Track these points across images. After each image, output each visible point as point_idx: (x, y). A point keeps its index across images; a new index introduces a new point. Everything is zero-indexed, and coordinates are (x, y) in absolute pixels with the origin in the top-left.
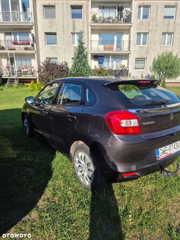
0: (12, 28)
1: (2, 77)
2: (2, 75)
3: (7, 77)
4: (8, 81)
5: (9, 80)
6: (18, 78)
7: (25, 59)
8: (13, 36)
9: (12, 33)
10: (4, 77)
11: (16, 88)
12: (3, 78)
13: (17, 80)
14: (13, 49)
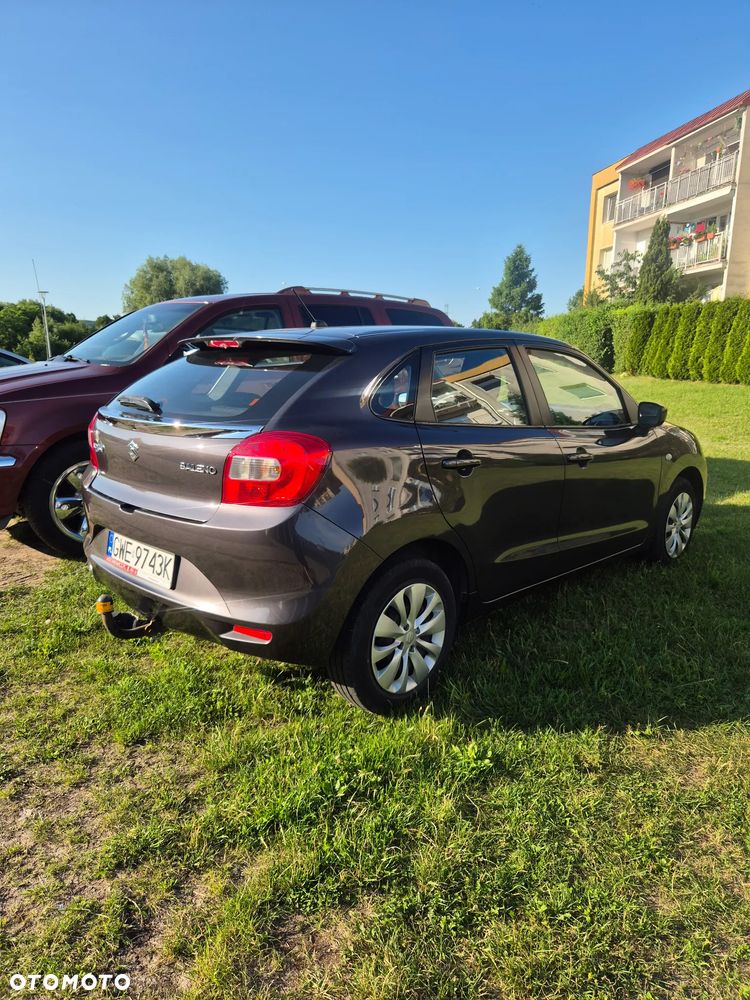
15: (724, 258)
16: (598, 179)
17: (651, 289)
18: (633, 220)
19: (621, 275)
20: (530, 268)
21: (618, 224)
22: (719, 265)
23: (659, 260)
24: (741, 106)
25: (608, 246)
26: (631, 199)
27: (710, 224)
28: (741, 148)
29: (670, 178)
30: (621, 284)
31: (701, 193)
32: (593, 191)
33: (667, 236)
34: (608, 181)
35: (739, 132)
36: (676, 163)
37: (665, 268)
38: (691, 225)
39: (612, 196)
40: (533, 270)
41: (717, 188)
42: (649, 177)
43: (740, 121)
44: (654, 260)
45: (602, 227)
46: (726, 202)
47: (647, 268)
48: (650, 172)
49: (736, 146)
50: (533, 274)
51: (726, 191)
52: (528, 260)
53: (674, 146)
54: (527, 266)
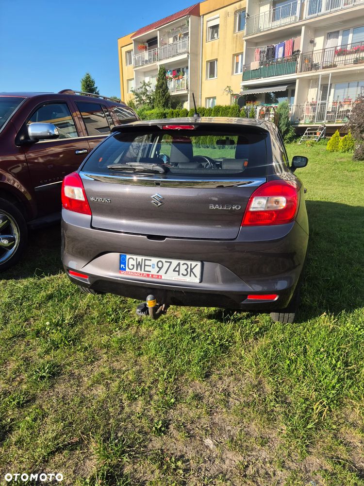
0: (342, 20)
1: (298, 124)
2: (300, 120)
3: (307, 124)
4: (306, 132)
5: (309, 130)
6: (325, 127)
7: (347, 85)
8: (340, 38)
9: (341, 32)
10: (302, 124)
11: (308, 145)
12: (299, 126)
13: (322, 129)
14: (330, 67)
15: (187, 88)
16: (121, 42)
17: (161, 102)
18: (142, 65)
19: (144, 94)
20: (95, 86)
21: (136, 67)
22: (186, 92)
23: (162, 87)
24: (188, 14)
25: (131, 78)
26: (140, 55)
27: (178, 72)
28: (190, 35)
29: (158, 47)
30: (144, 98)
31: (174, 56)
32: (119, 48)
33: (165, 75)
34: (126, 44)
35: (188, 27)
36: (160, 39)
37: (166, 92)
38: (170, 71)
39: (129, 52)
40: (96, 88)
41: (181, 54)
42: (147, 45)
43: (188, 22)
44: (161, 87)
45: (126, 68)
46: (185, 61)
47: (158, 91)
48: (147, 42)
49: (187, 34)
50: (97, 90)
51: (185, 56)
52: (93, 82)
53: (158, 30)
54: (94, 85)
